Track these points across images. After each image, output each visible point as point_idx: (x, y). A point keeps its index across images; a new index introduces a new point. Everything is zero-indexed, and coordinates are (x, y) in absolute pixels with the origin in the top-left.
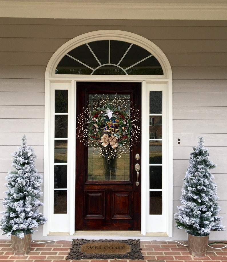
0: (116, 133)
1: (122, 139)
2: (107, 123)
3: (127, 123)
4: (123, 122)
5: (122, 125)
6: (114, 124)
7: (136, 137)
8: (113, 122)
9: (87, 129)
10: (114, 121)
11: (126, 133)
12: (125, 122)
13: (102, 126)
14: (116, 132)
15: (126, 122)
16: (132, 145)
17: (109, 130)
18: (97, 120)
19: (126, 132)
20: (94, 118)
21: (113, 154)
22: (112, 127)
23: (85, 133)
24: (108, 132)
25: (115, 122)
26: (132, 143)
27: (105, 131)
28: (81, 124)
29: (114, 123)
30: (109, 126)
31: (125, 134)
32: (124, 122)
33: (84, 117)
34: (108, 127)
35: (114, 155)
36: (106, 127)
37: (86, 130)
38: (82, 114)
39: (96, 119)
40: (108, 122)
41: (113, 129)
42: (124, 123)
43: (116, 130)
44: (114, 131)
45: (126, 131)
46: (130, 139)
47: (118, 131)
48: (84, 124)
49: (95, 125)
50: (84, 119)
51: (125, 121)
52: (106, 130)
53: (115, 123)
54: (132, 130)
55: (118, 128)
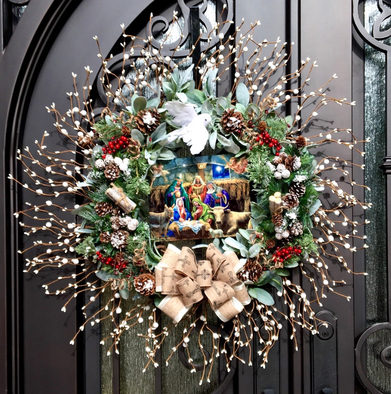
0: (236, 231)
1: (273, 263)
2: (186, 181)
3: (293, 172)
4: (272, 168)
5: (266, 182)
6: (222, 185)
7: (347, 246)
8: (216, 175)
9: (78, 220)
10: (219, 169)
11: (289, 229)
12: (281, 167)
13: (157, 198)
14: (234, 227)
15: (289, 165)
16: (327, 290)
17: (197, 218)
18: (124, 164)
19: (290, 221)
20: (109, 158)
21: (224, 351)
22: (212, 202)
23: (67, 241)
24: (190, 231)
25: (225, 173)
26: (326, 282)
27: (172, 226)
28: (39, 191)
29: (219, 181)
30: (197, 200)
31: (286, 234)
32: (276, 165)
33: (57, 156)
34: (189, 205)
35: (229, 354)
36: (180, 202)
37: (70, 226)
38: (40, 136)
39: (117, 160)
40: (190, 178)
41: (218, 211)
42: (278, 175)
43: (236, 216)
44: (225, 225)
45: (293, 216)
46: (312, 261)
47: (243, 224)
48: (57, 194)
49: (115, 192)
50: (58, 168)
51: (283, 162)
52: (177, 219)
53: (225, 181)
54: (322, 213)
55: (247, 204)
